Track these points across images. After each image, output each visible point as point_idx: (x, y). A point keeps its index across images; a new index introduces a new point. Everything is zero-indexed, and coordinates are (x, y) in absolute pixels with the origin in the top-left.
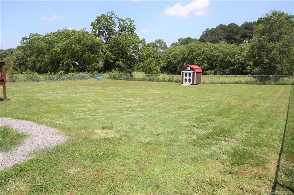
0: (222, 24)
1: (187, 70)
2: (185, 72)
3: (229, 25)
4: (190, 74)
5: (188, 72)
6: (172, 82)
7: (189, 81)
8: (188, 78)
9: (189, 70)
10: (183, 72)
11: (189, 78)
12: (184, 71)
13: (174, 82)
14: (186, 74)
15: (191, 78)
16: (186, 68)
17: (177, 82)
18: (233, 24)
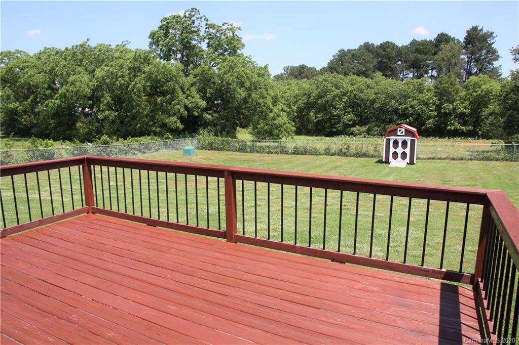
0: (368, 43)
1: (399, 133)
2: (393, 138)
3: (381, 44)
4: (404, 143)
5: (400, 140)
6: (347, 156)
7: (401, 158)
8: (400, 150)
9: (403, 134)
10: (390, 139)
11: (403, 150)
12: (391, 137)
13: (352, 156)
14: (396, 143)
15: (408, 151)
16: (397, 129)
17: (357, 157)
18: (388, 42)
